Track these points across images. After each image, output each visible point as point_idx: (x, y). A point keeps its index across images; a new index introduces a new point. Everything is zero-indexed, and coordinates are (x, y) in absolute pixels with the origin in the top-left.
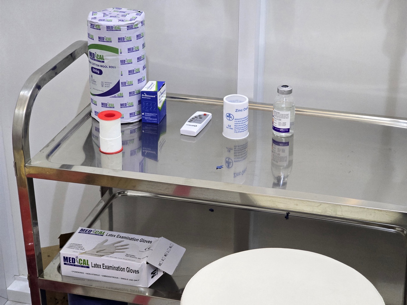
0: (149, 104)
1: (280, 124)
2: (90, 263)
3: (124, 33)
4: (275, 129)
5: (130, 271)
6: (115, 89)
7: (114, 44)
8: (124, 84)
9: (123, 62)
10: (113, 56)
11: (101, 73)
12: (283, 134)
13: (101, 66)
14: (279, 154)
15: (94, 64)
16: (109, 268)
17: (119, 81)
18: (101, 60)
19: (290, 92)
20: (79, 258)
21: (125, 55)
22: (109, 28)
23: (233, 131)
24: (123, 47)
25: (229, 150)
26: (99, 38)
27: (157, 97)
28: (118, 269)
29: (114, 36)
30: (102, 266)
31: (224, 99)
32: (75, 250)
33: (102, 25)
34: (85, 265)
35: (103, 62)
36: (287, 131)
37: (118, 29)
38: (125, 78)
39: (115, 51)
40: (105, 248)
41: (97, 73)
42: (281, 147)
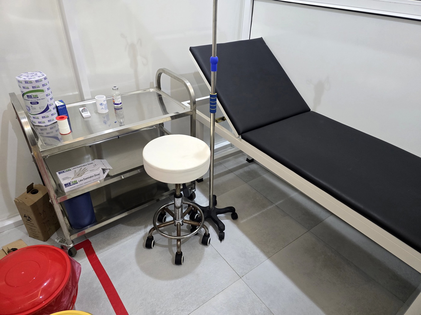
0: (63, 110)
1: (118, 102)
2: (77, 181)
3: (44, 82)
4: (116, 104)
5: (95, 175)
6: (47, 108)
7: (41, 88)
8: (50, 105)
9: (47, 95)
10: (42, 94)
11: (38, 103)
12: (120, 105)
13: (37, 100)
14: (120, 113)
15: (32, 100)
16: (86, 179)
17: (48, 105)
18: (36, 97)
19: (118, 89)
20: (72, 181)
21: (47, 92)
22: (37, 81)
23: (104, 109)
24: (45, 88)
25: (104, 118)
26: (33, 87)
27: (66, 107)
28: (90, 177)
29: (40, 84)
30: (83, 180)
31: (95, 97)
32: (67, 180)
33: (33, 81)
34: (76, 183)
35: (38, 98)
36: (121, 103)
37: (41, 81)
38: (50, 102)
39: (42, 91)
40: (79, 173)
41: (35, 104)
42: (120, 110)
